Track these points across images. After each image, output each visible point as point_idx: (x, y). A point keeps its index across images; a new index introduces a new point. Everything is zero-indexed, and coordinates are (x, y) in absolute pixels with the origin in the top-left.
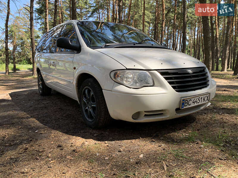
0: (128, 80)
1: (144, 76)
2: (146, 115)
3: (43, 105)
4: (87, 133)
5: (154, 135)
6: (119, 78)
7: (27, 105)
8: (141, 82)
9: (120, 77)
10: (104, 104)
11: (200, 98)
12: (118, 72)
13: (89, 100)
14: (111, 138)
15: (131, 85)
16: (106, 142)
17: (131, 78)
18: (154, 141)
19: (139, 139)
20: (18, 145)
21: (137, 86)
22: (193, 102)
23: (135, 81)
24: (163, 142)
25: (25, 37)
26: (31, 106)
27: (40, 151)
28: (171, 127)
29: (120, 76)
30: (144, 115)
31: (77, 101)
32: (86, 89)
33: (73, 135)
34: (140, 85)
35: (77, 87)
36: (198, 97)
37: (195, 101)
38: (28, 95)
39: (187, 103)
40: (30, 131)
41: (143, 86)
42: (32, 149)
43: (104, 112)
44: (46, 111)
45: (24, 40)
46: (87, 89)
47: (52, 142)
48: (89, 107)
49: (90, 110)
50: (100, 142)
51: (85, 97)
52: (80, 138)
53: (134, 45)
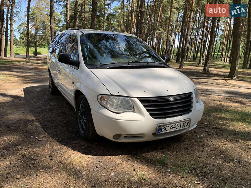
3: (49, 107)
4: (77, 144)
5: (134, 153)
6: (105, 101)
7: (36, 105)
11: (178, 124)
13: (82, 114)
14: (95, 153)
16: (89, 156)
18: (130, 160)
19: (119, 156)
20: (19, 150)
22: (171, 128)
23: (119, 106)
24: (138, 161)
25: (47, 20)
26: (39, 107)
27: (34, 159)
29: (106, 99)
30: (124, 136)
33: (65, 145)
36: (176, 124)
37: (173, 127)
38: (40, 92)
39: (164, 129)
40: (32, 137)
42: (29, 156)
44: (50, 114)
45: (45, 23)
46: (81, 105)
47: (46, 151)
50: (84, 155)
51: (80, 111)
52: (69, 149)
53: (129, 64)
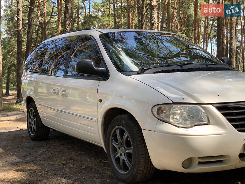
0: (175, 117)
1: (195, 111)
2: (200, 163)
6: (163, 114)
8: (193, 120)
9: (165, 113)
10: (144, 148)
12: (162, 107)
13: (121, 144)
15: (178, 123)
17: (179, 114)
21: (187, 125)
23: (184, 119)
29: (164, 111)
30: (198, 162)
31: (103, 148)
32: (117, 129)
34: (191, 123)
35: (103, 127)
41: (194, 124)
43: (144, 159)
46: (119, 129)
49: (124, 158)
51: (116, 140)
53: (182, 67)
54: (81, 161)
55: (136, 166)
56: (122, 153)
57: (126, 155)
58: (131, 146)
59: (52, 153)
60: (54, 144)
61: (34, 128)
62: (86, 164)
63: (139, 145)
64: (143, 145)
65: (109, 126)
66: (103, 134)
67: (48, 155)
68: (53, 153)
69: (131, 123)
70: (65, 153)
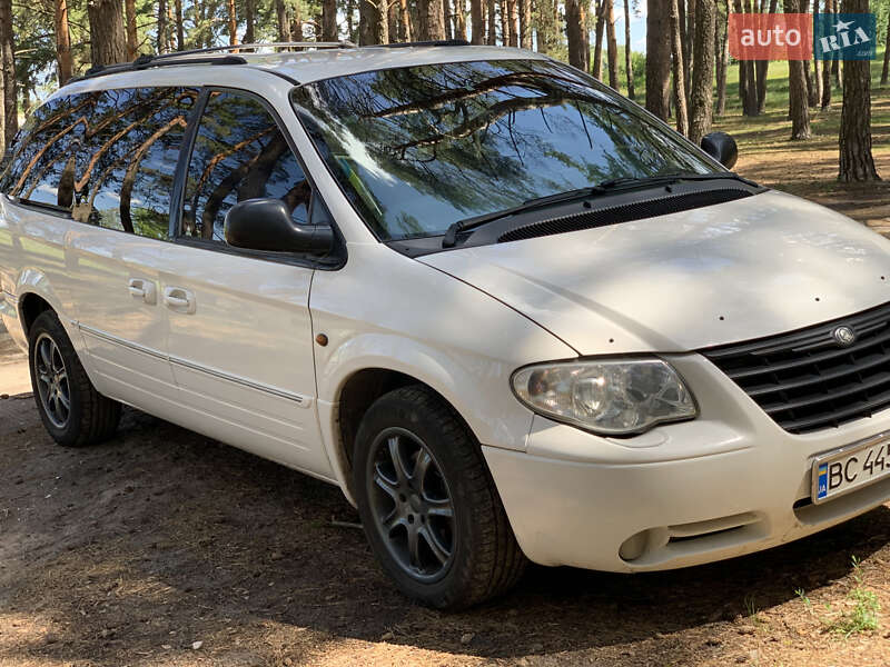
2: (673, 541)
6: (551, 393)
10: (489, 502)
12: (546, 373)
22: (865, 468)
28: (786, 575)
30: (667, 539)
31: (339, 488)
32: (392, 436)
34: (642, 419)
36: (885, 444)
37: (873, 459)
39: (839, 474)
41: (652, 422)
43: (491, 538)
46: (397, 438)
48: (411, 519)
49: (421, 530)
51: (389, 470)
53: (587, 206)
54: (261, 527)
55: (468, 559)
56: (415, 514)
57: (428, 521)
58: (444, 496)
59: (148, 500)
60: (143, 459)
61: (64, 403)
62: (282, 536)
63: (475, 495)
64: (487, 491)
65: (362, 426)
66: (340, 447)
67: (138, 511)
68: (154, 498)
69: (441, 422)
70: (195, 494)
